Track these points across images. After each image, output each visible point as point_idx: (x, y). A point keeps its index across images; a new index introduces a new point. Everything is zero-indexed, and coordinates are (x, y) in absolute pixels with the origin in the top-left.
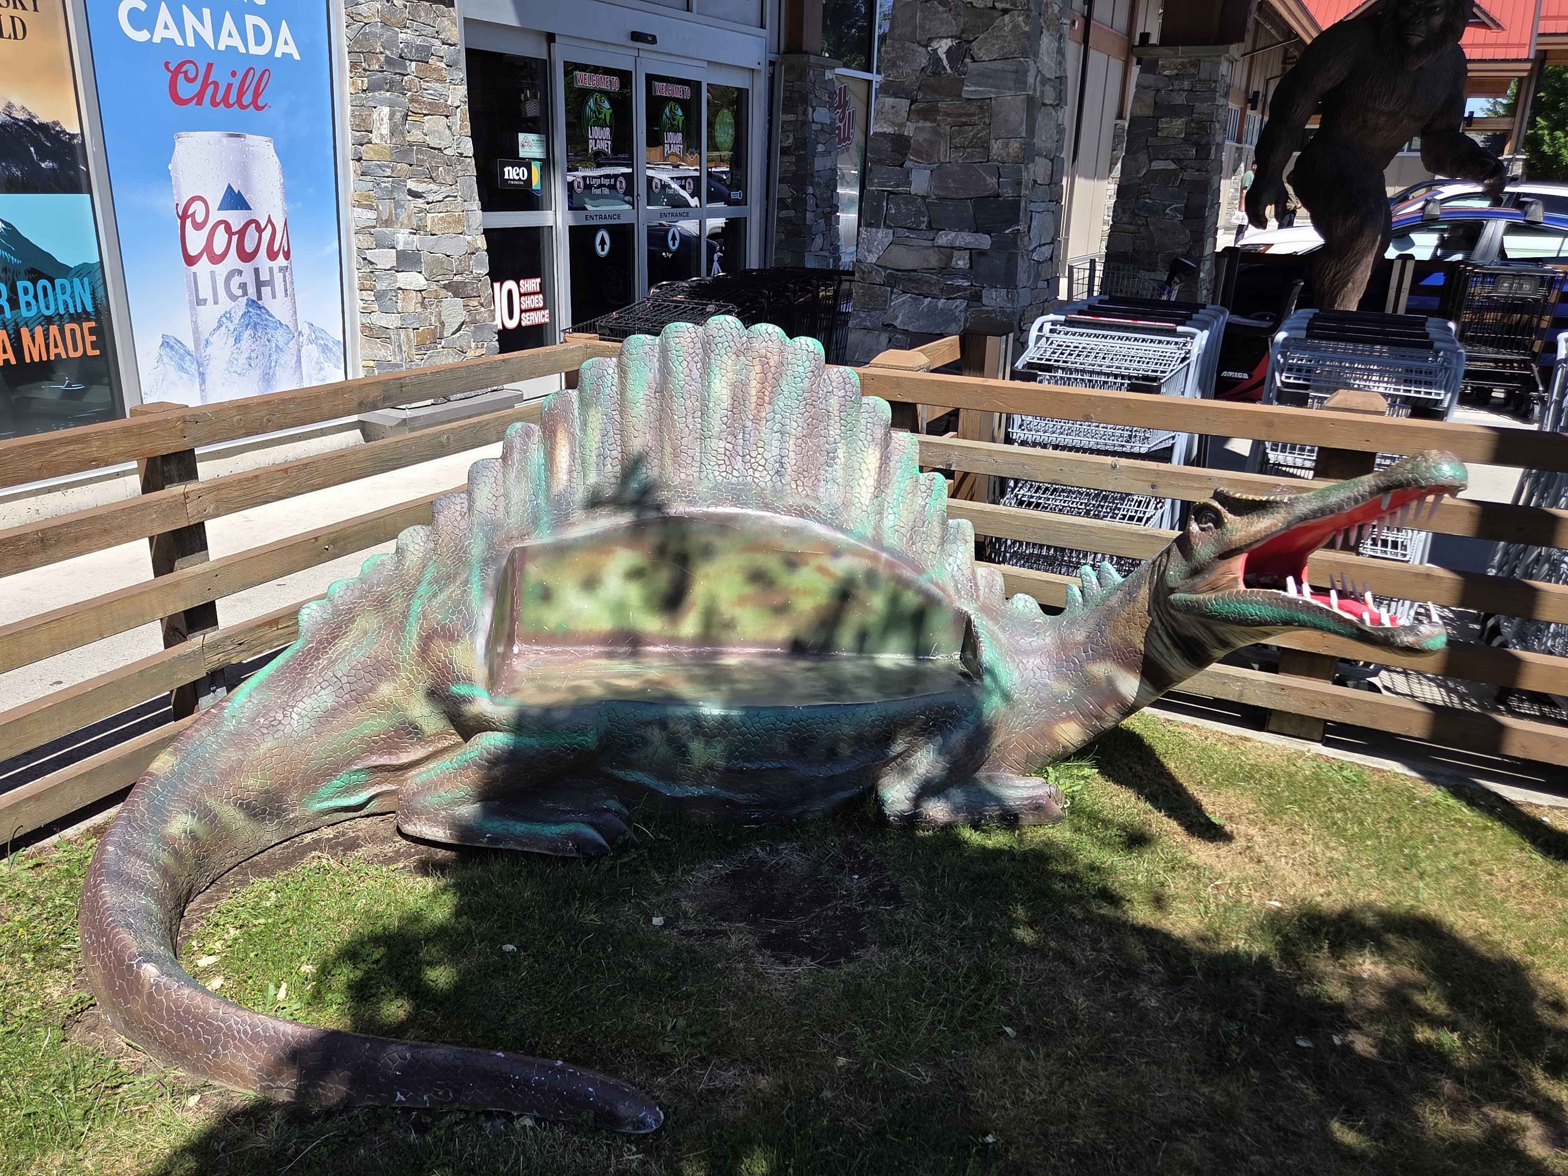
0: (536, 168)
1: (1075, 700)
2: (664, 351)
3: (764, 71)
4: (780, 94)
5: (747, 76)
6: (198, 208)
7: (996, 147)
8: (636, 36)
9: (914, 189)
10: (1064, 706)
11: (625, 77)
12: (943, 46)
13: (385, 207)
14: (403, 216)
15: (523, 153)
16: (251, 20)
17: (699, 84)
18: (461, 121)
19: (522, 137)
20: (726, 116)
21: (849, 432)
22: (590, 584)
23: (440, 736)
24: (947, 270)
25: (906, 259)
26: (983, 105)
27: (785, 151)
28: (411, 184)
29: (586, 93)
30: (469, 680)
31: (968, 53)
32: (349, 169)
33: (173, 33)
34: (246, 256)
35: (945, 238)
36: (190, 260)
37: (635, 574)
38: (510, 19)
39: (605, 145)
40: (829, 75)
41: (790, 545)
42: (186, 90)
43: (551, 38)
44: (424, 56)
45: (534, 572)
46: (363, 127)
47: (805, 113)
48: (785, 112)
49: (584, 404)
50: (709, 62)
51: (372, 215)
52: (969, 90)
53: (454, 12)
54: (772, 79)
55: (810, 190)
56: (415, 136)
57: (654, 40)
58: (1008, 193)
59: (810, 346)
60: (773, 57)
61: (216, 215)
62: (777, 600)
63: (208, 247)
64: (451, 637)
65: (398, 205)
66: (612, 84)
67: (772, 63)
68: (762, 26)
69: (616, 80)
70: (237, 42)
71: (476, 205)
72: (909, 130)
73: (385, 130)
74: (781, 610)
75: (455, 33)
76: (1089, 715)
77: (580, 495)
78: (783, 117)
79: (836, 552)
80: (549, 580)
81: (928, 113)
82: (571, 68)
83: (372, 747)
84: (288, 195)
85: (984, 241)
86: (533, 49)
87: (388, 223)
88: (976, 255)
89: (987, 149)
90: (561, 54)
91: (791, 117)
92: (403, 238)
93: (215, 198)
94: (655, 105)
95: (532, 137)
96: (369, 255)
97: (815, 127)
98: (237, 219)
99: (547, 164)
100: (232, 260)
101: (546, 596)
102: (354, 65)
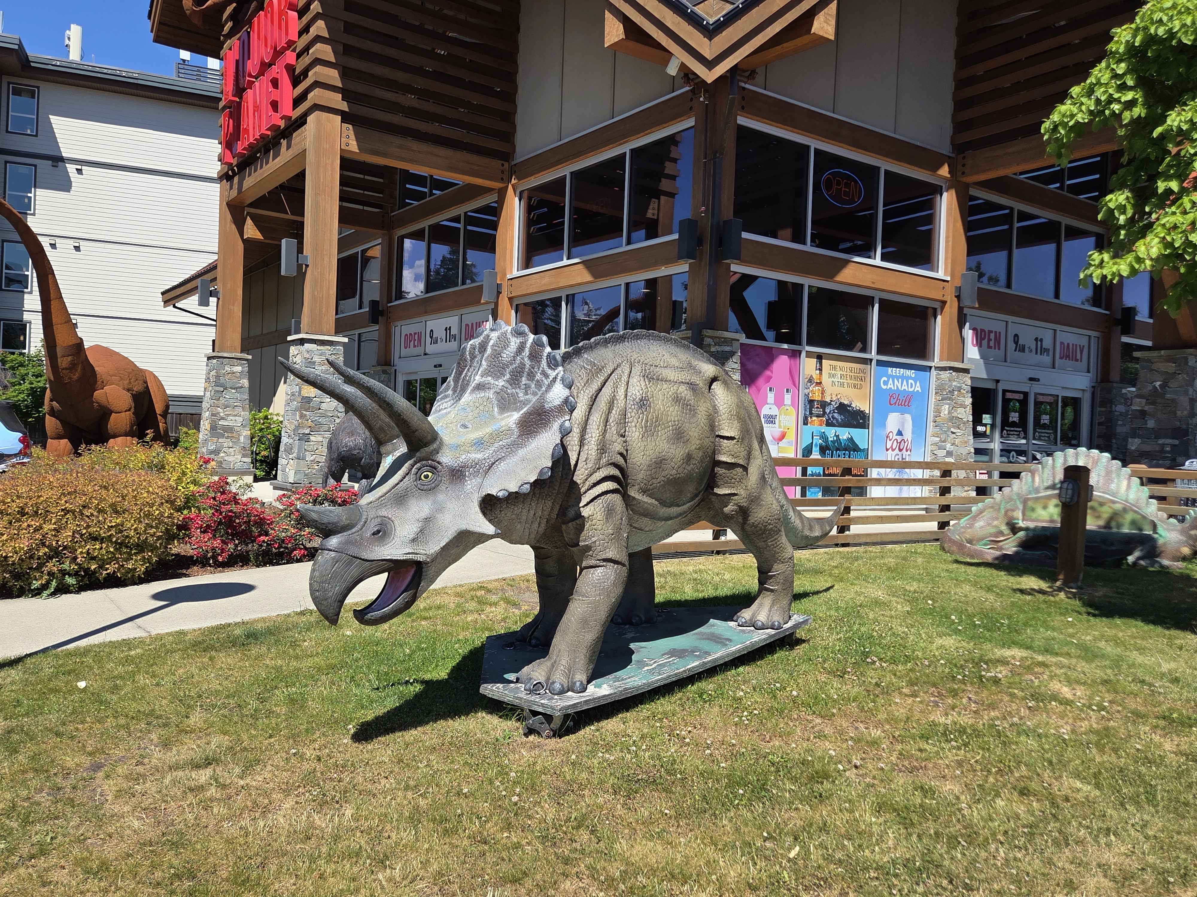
0: (989, 427)
1: (1186, 542)
2: (1065, 455)
3: (1090, 390)
4: (1098, 400)
5: (1081, 392)
6: (891, 434)
7: (1179, 413)
8: (1031, 379)
9: (1148, 426)
10: (1183, 543)
11: (1026, 394)
12: (1158, 384)
13: (943, 437)
14: (949, 439)
15: (984, 422)
16: (910, 381)
17: (1058, 396)
18: (969, 409)
19: (984, 416)
20: (1069, 409)
21: (1118, 475)
22: (1045, 507)
23: (1008, 535)
24: (1162, 451)
25: (1147, 448)
26: (1173, 400)
27: (1100, 424)
28: (952, 430)
29: (1010, 400)
30: (1018, 519)
31: (1166, 386)
32: (931, 425)
33: (892, 386)
34: (900, 450)
35: (1161, 441)
36: (887, 450)
37: (1056, 506)
38: (985, 376)
39: (1016, 419)
40: (1124, 391)
41: (1101, 500)
42: (893, 401)
43: (998, 381)
44: (959, 389)
45: (1030, 503)
46: (938, 412)
47: (1111, 407)
48: (1100, 407)
49: (1043, 468)
50: (1063, 388)
51: (938, 439)
52: (1168, 396)
53: (969, 375)
54: (1093, 394)
55: (1114, 441)
56: (955, 414)
57: (1038, 380)
58: (1184, 427)
59: (1107, 455)
60: (1093, 384)
61: (895, 437)
62: (1097, 514)
63: (892, 447)
64: (1013, 510)
65: (948, 436)
66: (1021, 397)
67: (1093, 387)
68: (1088, 372)
69: (1022, 395)
70: (906, 388)
71: (972, 437)
72: (1146, 408)
73: (946, 412)
74: (1098, 517)
75: (969, 382)
76: (1190, 545)
77: (1042, 487)
78: (1098, 409)
79: (1114, 502)
80: (1034, 506)
81: (1153, 403)
82: (1004, 391)
83: (991, 535)
84: (913, 433)
85: (1176, 442)
86: (990, 385)
87: (944, 441)
88: (1173, 446)
89: (1176, 414)
90: (1001, 387)
91: (1103, 409)
92: (949, 446)
93: (895, 432)
94: (1037, 404)
95: (988, 416)
96: (935, 452)
97: (1116, 413)
98: (899, 438)
99: (993, 426)
100: (897, 450)
101: (1033, 510)
102: (936, 393)
